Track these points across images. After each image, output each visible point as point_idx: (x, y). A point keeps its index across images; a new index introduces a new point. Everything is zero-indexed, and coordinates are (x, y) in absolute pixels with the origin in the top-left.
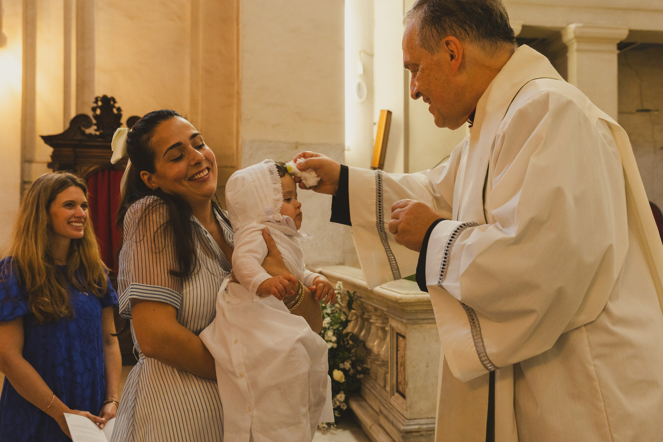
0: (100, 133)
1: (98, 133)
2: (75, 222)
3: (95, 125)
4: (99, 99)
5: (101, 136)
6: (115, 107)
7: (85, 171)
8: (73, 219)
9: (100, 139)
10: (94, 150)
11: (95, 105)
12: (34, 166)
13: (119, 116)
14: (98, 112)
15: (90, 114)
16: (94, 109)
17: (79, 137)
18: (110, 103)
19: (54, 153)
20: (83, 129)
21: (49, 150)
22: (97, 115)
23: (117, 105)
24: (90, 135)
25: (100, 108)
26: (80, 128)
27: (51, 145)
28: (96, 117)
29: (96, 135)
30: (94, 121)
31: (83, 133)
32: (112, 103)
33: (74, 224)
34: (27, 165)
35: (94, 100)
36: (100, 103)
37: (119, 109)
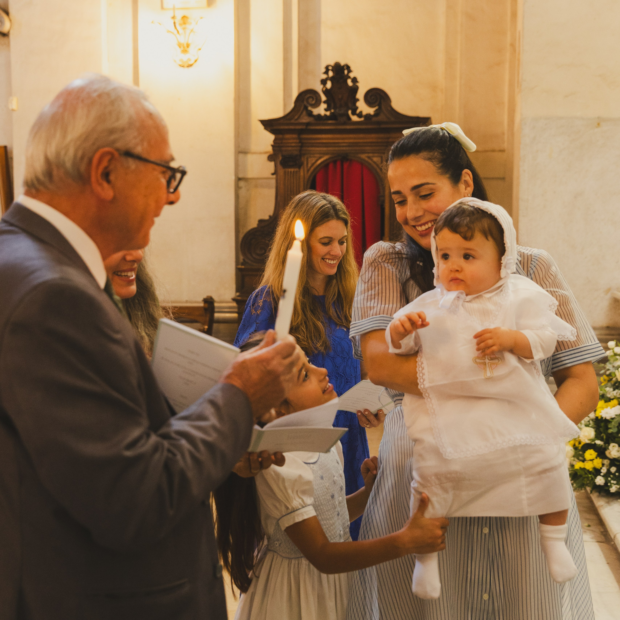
0: (331, 113)
1: (328, 113)
2: (329, 259)
3: (325, 102)
4: (330, 68)
5: (333, 117)
6: (350, 77)
7: (313, 164)
8: (328, 257)
9: (330, 122)
10: (324, 136)
11: (324, 76)
12: (250, 158)
13: (355, 89)
14: (329, 85)
15: (319, 88)
16: (324, 82)
17: (305, 119)
18: (344, 73)
19: (275, 141)
20: (310, 108)
21: (270, 138)
22: (326, 89)
23: (352, 75)
24: (319, 116)
25: (332, 79)
26: (306, 108)
27: (272, 132)
28: (326, 92)
29: (325, 115)
30: (324, 98)
31: (310, 114)
32: (346, 72)
33: (327, 261)
34: (241, 156)
35: (324, 70)
36: (331, 74)
37: (355, 80)
